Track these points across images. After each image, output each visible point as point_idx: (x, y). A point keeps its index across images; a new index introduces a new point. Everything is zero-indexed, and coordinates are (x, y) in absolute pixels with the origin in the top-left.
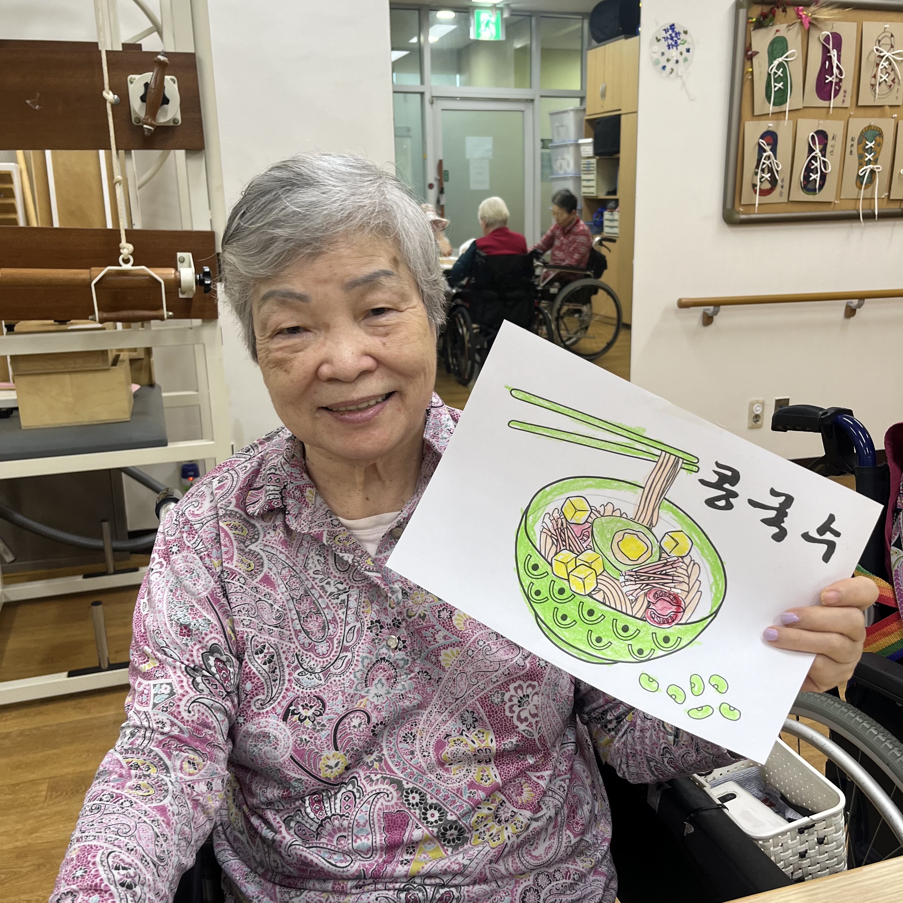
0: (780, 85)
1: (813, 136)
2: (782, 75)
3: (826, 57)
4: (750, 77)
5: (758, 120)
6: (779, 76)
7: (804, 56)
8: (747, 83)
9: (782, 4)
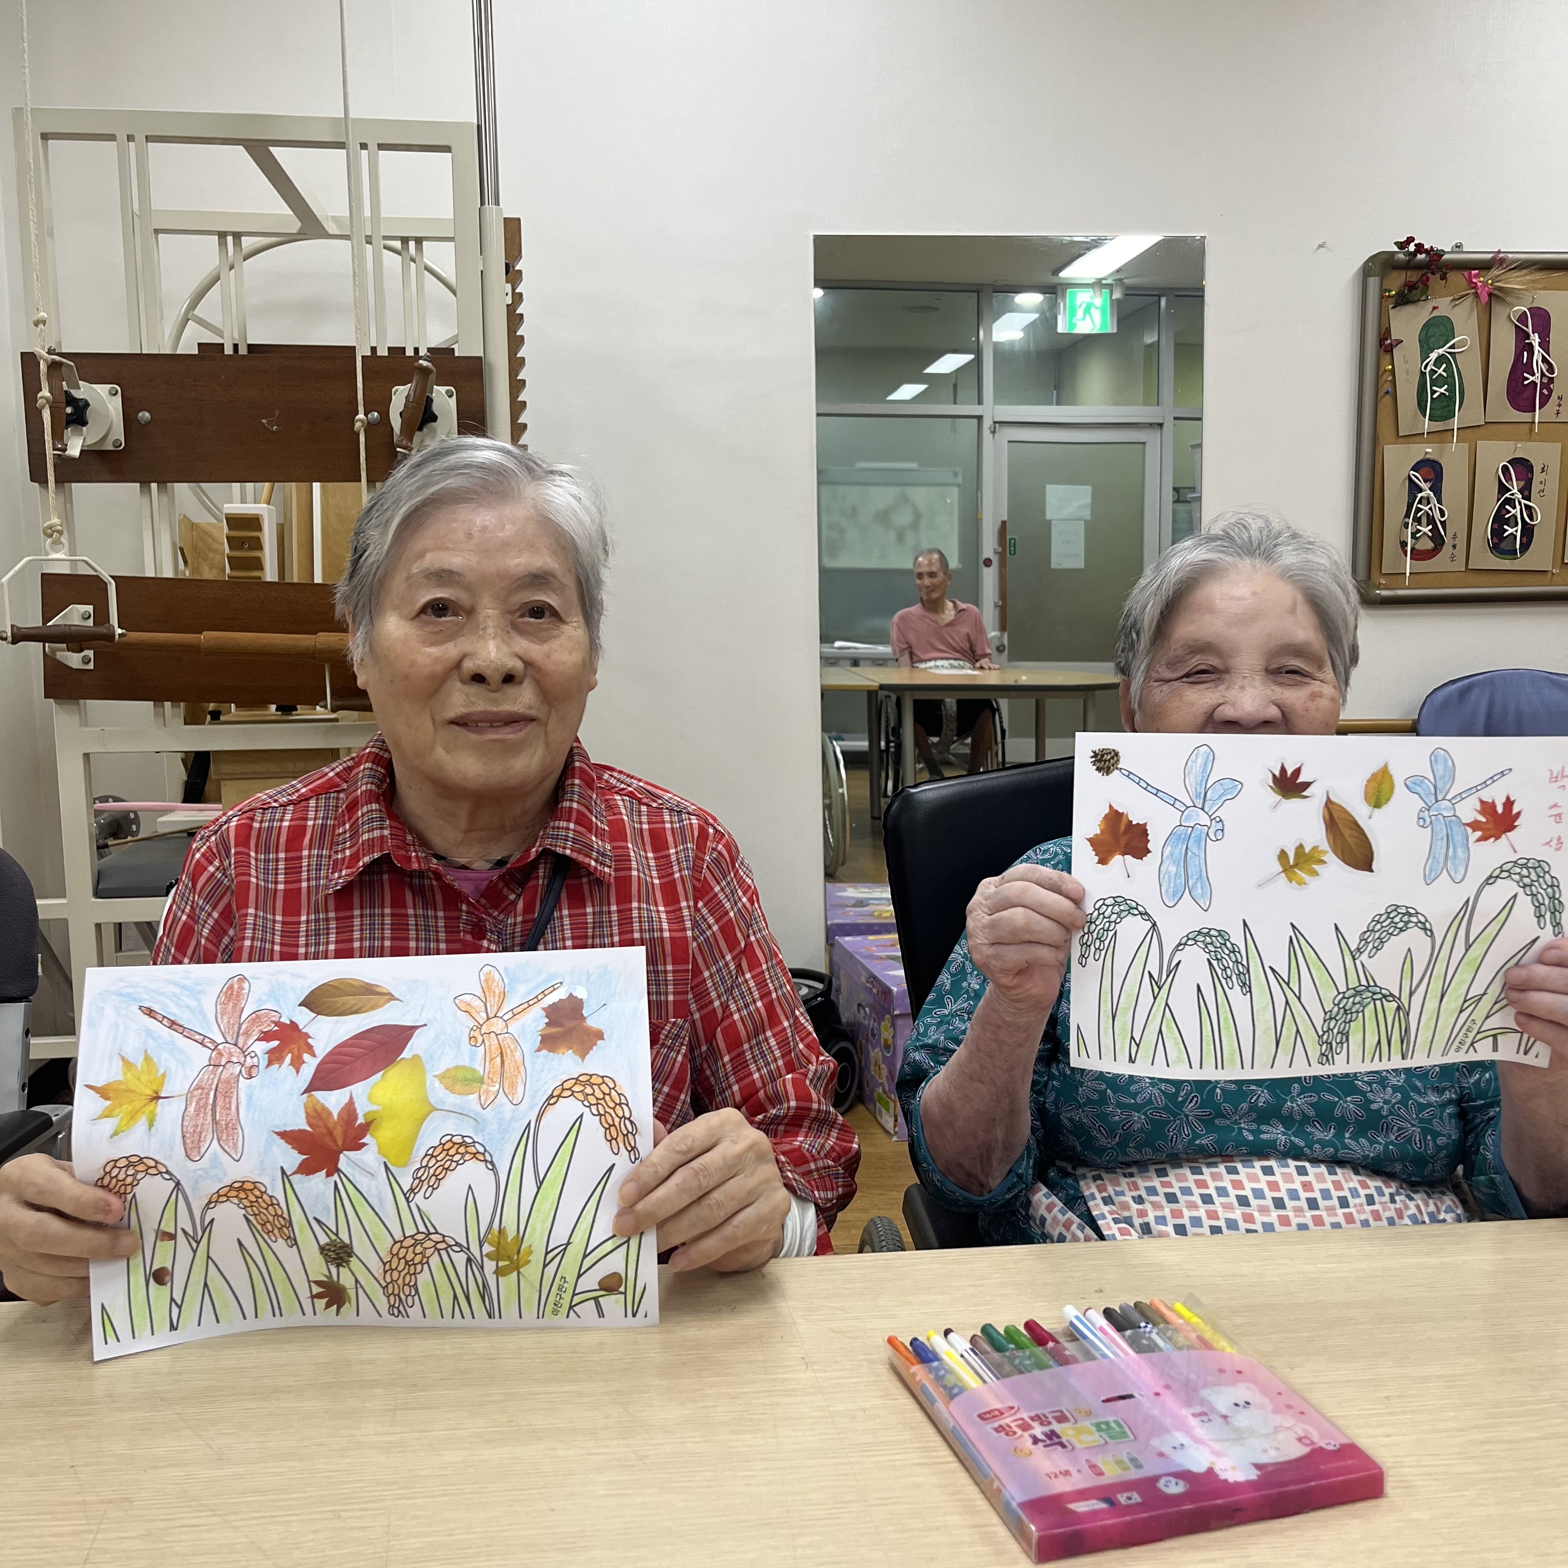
0: (1442, 390)
1: (1505, 468)
2: (1445, 374)
3: (1523, 345)
4: (1389, 378)
5: (1407, 443)
6: (1440, 374)
7: (1485, 345)
8: (1387, 387)
9: (1440, 269)
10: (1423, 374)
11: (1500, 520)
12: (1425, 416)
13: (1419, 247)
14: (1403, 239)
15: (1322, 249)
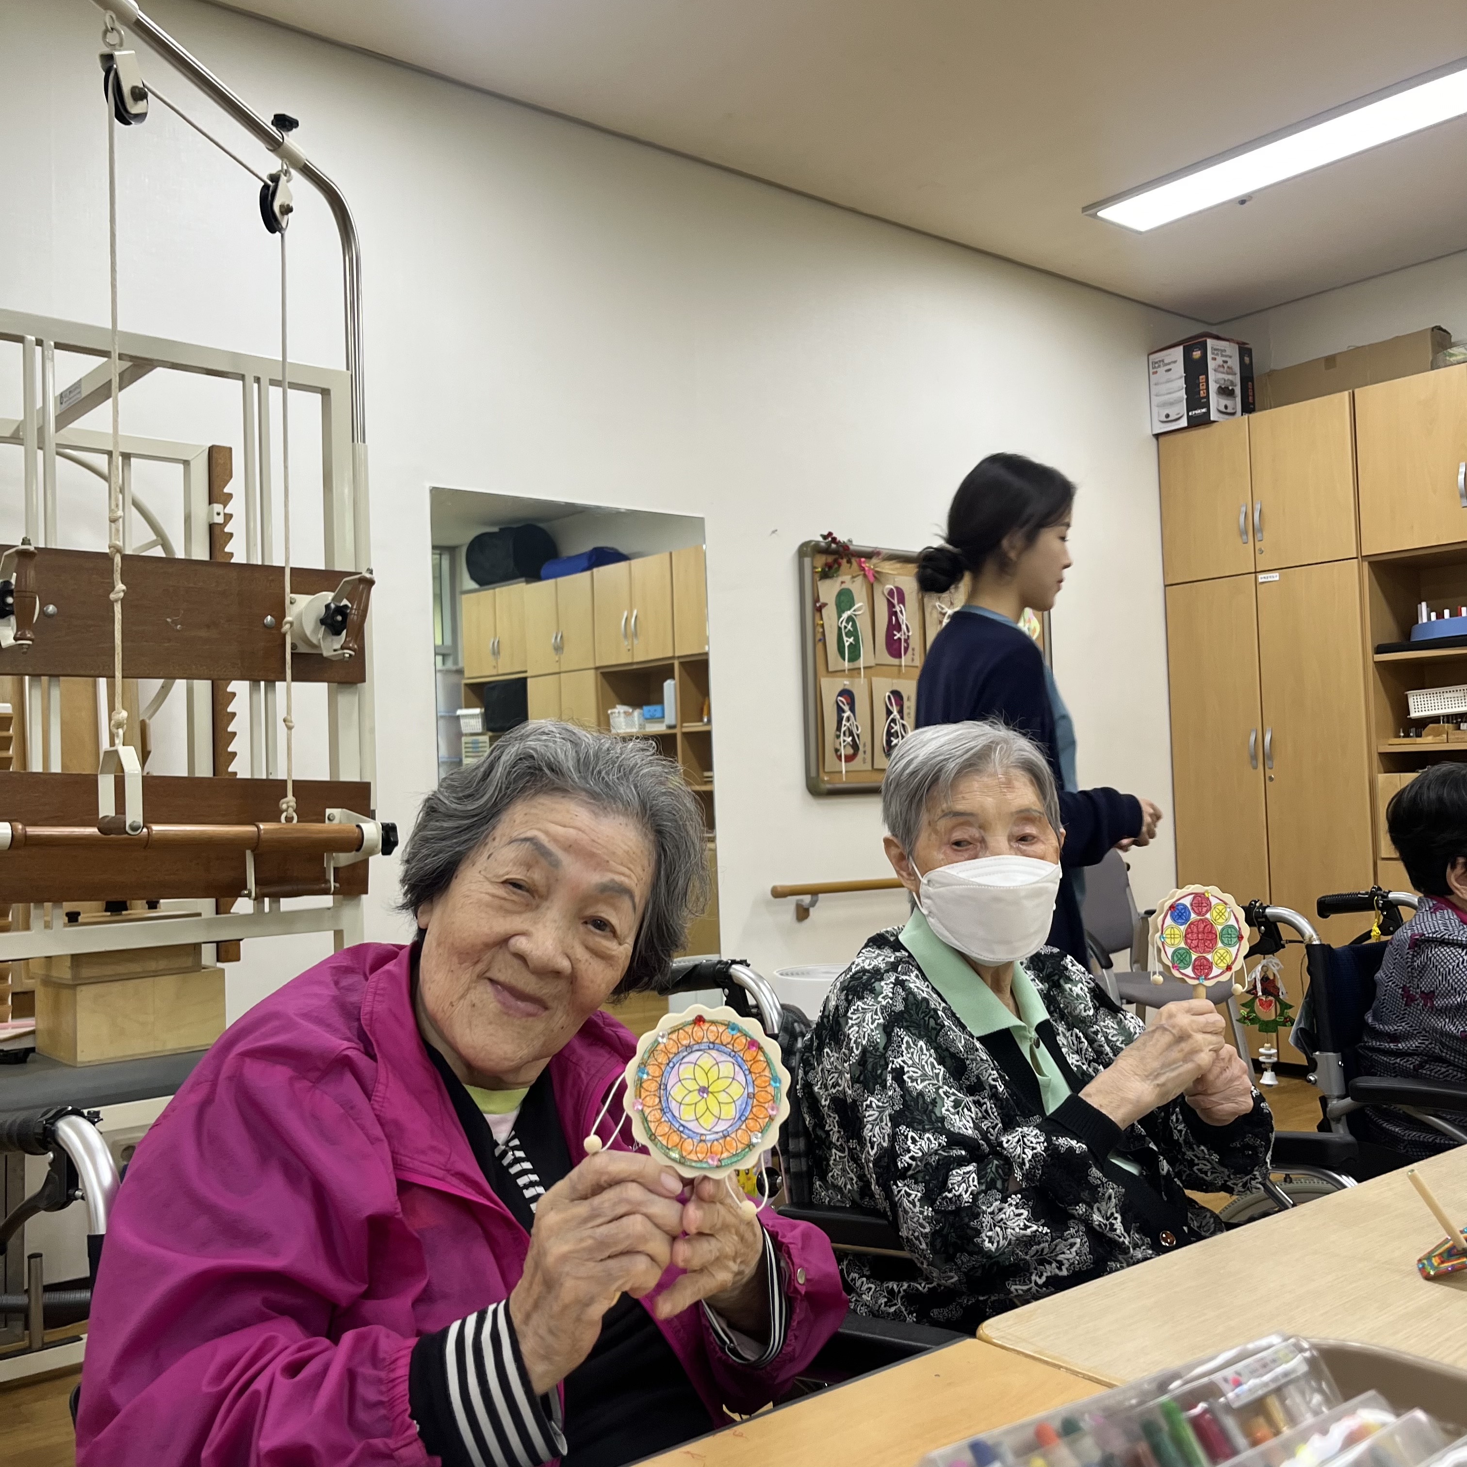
1: (889, 697)
2: (852, 629)
3: (892, 613)
4: (821, 630)
5: (833, 677)
6: (850, 629)
7: (871, 609)
8: (819, 636)
9: (847, 555)
10: (840, 629)
11: (889, 734)
12: (844, 659)
13: (834, 540)
14: (826, 533)
15: (774, 535)
